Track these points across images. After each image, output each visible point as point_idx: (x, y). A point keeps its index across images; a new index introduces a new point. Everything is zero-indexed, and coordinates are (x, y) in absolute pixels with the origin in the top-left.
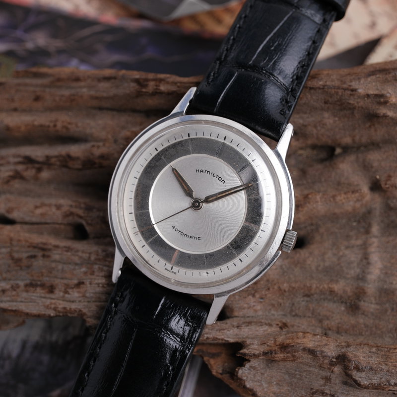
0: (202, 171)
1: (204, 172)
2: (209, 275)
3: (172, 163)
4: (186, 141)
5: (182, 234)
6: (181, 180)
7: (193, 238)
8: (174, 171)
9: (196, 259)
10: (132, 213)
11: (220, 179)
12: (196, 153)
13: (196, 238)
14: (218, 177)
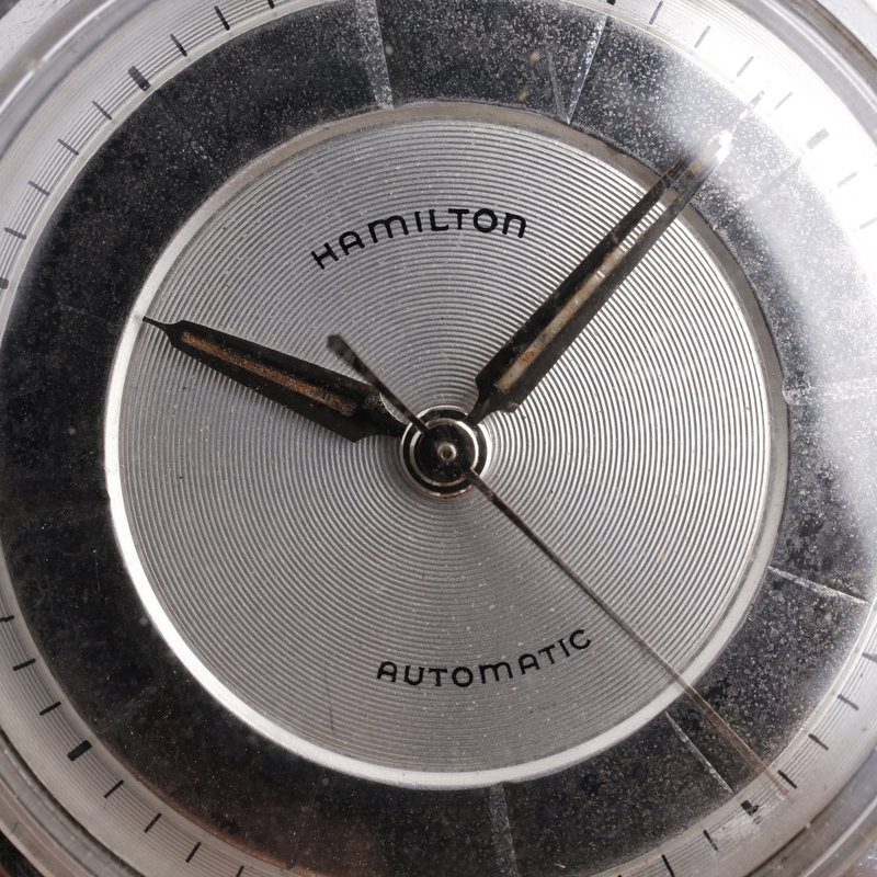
0: (350, 242)
1: (366, 237)
2: (765, 811)
3: (141, 306)
4: (141, 121)
5: (463, 677)
6: (260, 370)
7: (543, 660)
8: (188, 339)
9: (638, 772)
10: (86, 746)
11: (485, 221)
12: (251, 155)
13: (557, 653)
14: (468, 219)
